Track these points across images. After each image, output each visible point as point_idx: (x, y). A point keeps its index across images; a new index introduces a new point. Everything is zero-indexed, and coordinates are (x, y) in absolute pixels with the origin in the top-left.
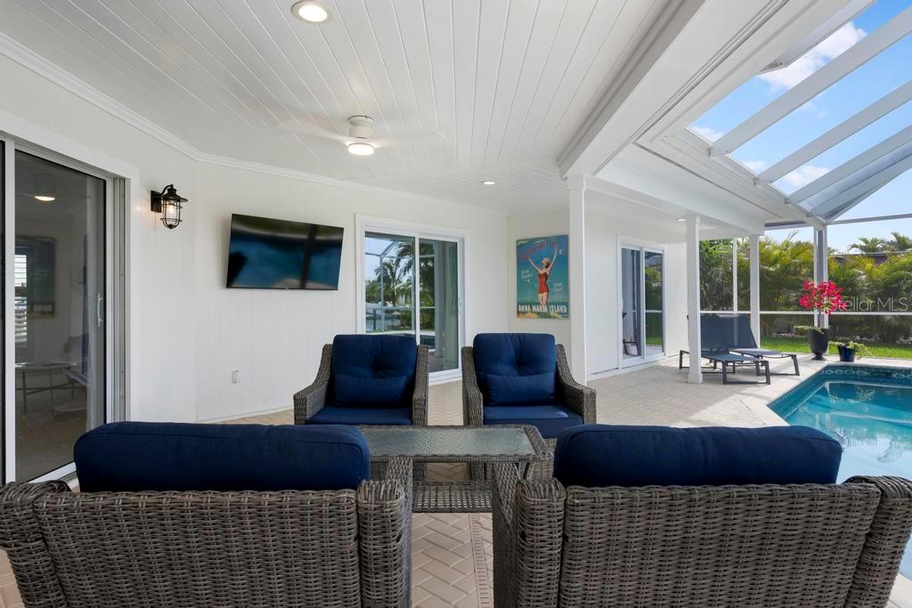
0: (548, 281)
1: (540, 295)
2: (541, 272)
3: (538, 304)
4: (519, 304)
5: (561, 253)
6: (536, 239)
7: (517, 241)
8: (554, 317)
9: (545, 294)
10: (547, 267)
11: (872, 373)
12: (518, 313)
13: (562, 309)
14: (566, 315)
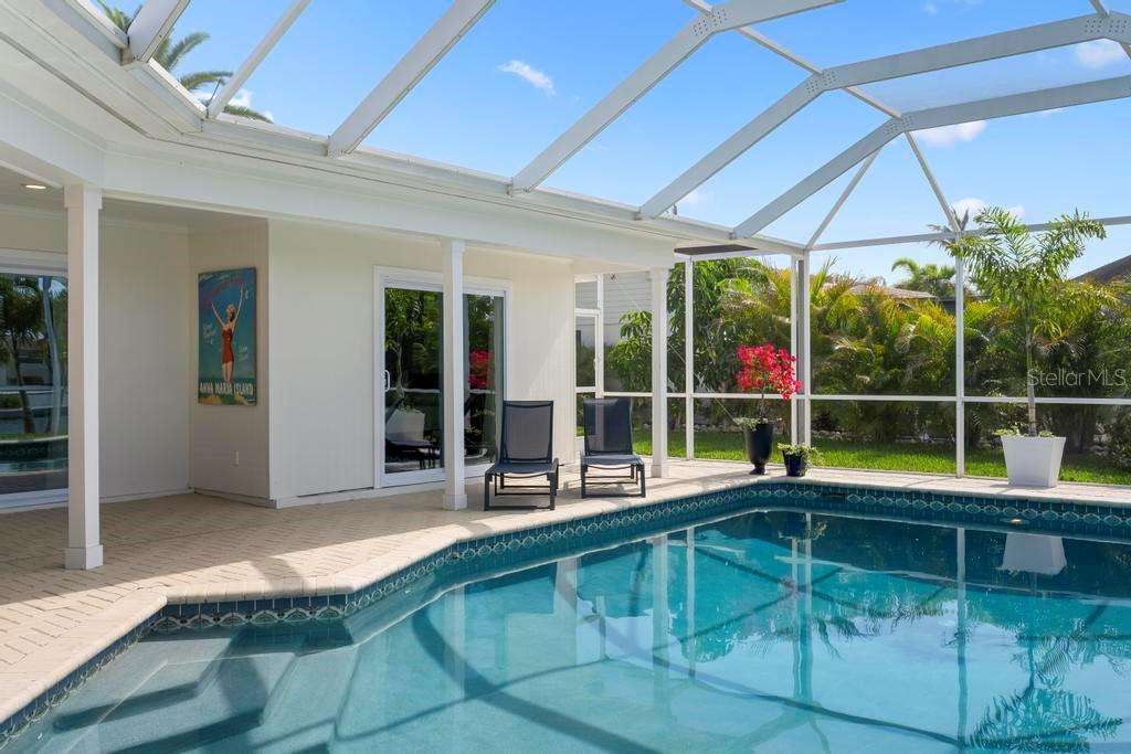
0: (234, 343)
1: (224, 366)
2: (226, 327)
3: (221, 380)
4: (202, 380)
5: (247, 297)
6: (219, 273)
7: (200, 275)
8: (240, 403)
9: (230, 364)
10: (231, 320)
11: (824, 494)
12: (200, 395)
13: (248, 389)
14: (253, 399)
